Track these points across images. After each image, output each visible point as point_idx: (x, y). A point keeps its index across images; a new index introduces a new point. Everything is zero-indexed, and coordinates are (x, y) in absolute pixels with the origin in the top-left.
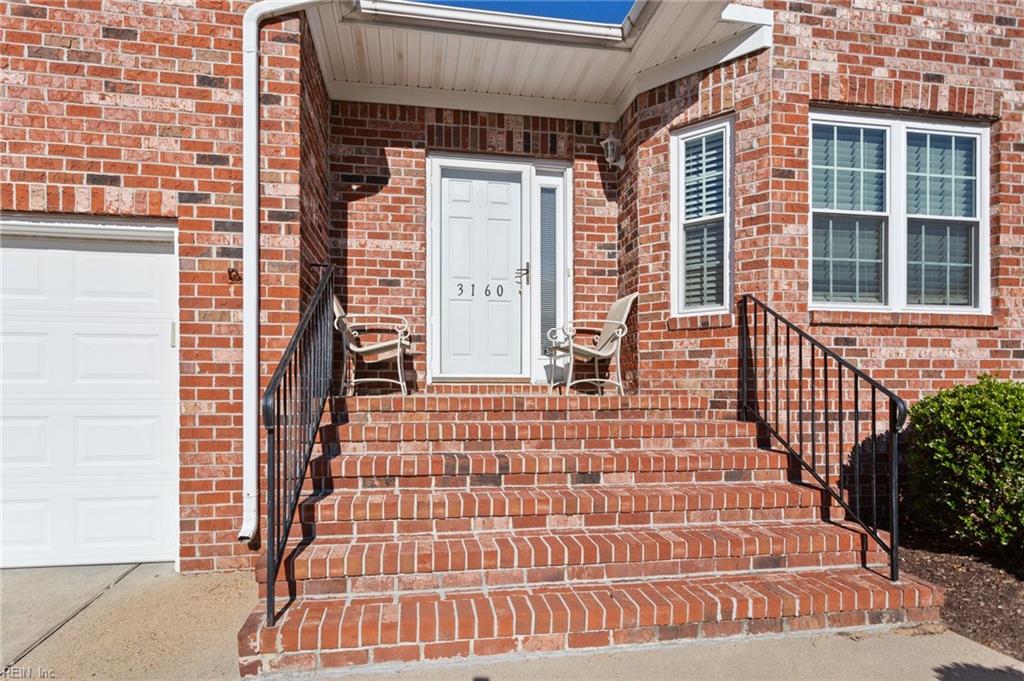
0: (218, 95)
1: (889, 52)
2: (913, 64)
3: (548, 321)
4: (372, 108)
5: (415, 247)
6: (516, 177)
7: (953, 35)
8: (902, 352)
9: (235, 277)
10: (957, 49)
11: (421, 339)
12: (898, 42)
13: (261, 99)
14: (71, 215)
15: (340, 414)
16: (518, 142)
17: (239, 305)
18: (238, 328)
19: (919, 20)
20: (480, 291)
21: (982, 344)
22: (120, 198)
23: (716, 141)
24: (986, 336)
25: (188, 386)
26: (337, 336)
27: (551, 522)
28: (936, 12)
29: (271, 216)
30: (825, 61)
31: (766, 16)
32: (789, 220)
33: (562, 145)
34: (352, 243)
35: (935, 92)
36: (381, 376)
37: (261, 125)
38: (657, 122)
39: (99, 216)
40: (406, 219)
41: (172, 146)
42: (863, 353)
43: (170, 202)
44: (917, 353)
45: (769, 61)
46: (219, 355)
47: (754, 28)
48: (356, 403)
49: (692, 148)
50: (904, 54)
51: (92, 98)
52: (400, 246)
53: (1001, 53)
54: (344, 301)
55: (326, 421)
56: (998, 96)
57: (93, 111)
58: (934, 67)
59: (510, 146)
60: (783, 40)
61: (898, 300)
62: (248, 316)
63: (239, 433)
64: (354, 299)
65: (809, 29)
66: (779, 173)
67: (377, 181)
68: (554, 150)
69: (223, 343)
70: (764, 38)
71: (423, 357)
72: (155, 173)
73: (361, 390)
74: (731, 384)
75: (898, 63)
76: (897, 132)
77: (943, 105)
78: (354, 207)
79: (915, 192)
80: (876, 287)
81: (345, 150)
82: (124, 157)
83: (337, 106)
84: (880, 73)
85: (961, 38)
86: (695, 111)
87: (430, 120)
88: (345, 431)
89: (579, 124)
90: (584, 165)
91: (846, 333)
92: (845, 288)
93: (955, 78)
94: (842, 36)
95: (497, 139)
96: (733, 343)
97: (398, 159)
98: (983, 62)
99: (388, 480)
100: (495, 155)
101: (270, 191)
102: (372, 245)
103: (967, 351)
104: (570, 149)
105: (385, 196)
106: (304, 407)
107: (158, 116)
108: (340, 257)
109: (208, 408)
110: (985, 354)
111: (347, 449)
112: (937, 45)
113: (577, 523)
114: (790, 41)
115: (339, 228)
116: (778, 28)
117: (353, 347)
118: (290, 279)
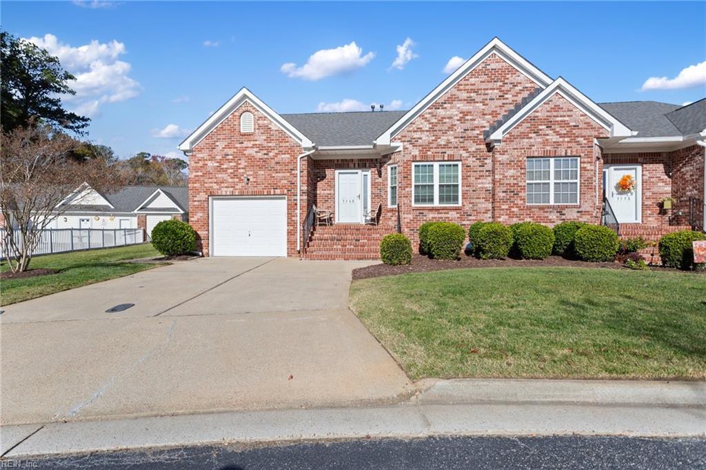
0: (293, 172)
1: (432, 148)
2: (438, 150)
3: (365, 207)
4: (322, 161)
5: (332, 192)
6: (357, 173)
7: (449, 142)
8: (436, 215)
9: (296, 204)
10: (450, 145)
11: (334, 214)
12: (434, 145)
13: (301, 172)
14: (270, 195)
15: (314, 229)
16: (357, 165)
17: (297, 209)
18: (296, 214)
19: (439, 140)
20: (348, 201)
21: (457, 213)
22: (278, 191)
23: (395, 168)
24: (459, 211)
25: (289, 224)
26: (314, 214)
27: (348, 247)
28: (444, 138)
29: (302, 193)
30: (416, 152)
31: (401, 144)
32: (407, 187)
33: (367, 165)
34: (318, 192)
35: (444, 156)
36: (323, 222)
37: (300, 176)
38: (385, 163)
39: (274, 195)
40: (330, 186)
41: (286, 182)
42: (426, 216)
43: (286, 191)
44: (440, 215)
45: (402, 153)
46: (293, 218)
47: (399, 147)
48: (318, 227)
49: (392, 168)
50: (435, 148)
51: (273, 175)
52: (329, 192)
53: (462, 145)
54: (316, 205)
55: (312, 230)
56: (461, 155)
57: (274, 177)
58: (444, 150)
59: (354, 166)
60: (405, 148)
61: (436, 203)
62: (298, 211)
63: (296, 232)
64: (319, 205)
65: (411, 146)
66: (404, 177)
67: (324, 177)
68: (365, 166)
69: (294, 216)
70: (401, 149)
71: (334, 218)
72: (284, 187)
73: (320, 225)
74: (396, 223)
75: (434, 150)
76: (436, 165)
77: (446, 159)
78: (319, 183)
79: (441, 177)
80: (431, 200)
81: (317, 171)
82: (279, 184)
83: (314, 161)
84: (429, 153)
85: (451, 143)
86: (391, 162)
87: (336, 162)
88: (315, 232)
89: (372, 160)
90: (373, 169)
91: (421, 211)
92: (424, 200)
93: (449, 152)
94: (420, 146)
95: (351, 165)
96: (397, 214)
97: (328, 172)
98: (457, 147)
99: (322, 240)
100: (351, 169)
101: (302, 188)
102: (323, 192)
103: (453, 214)
104: (370, 166)
105: (325, 181)
106: (308, 228)
107: (285, 177)
108: (315, 196)
109: (292, 228)
110: (459, 215)
111: (315, 235)
112: (444, 145)
113: (352, 247)
114: (407, 148)
115: (315, 189)
116: (404, 146)
117: (318, 216)
118: (305, 204)
